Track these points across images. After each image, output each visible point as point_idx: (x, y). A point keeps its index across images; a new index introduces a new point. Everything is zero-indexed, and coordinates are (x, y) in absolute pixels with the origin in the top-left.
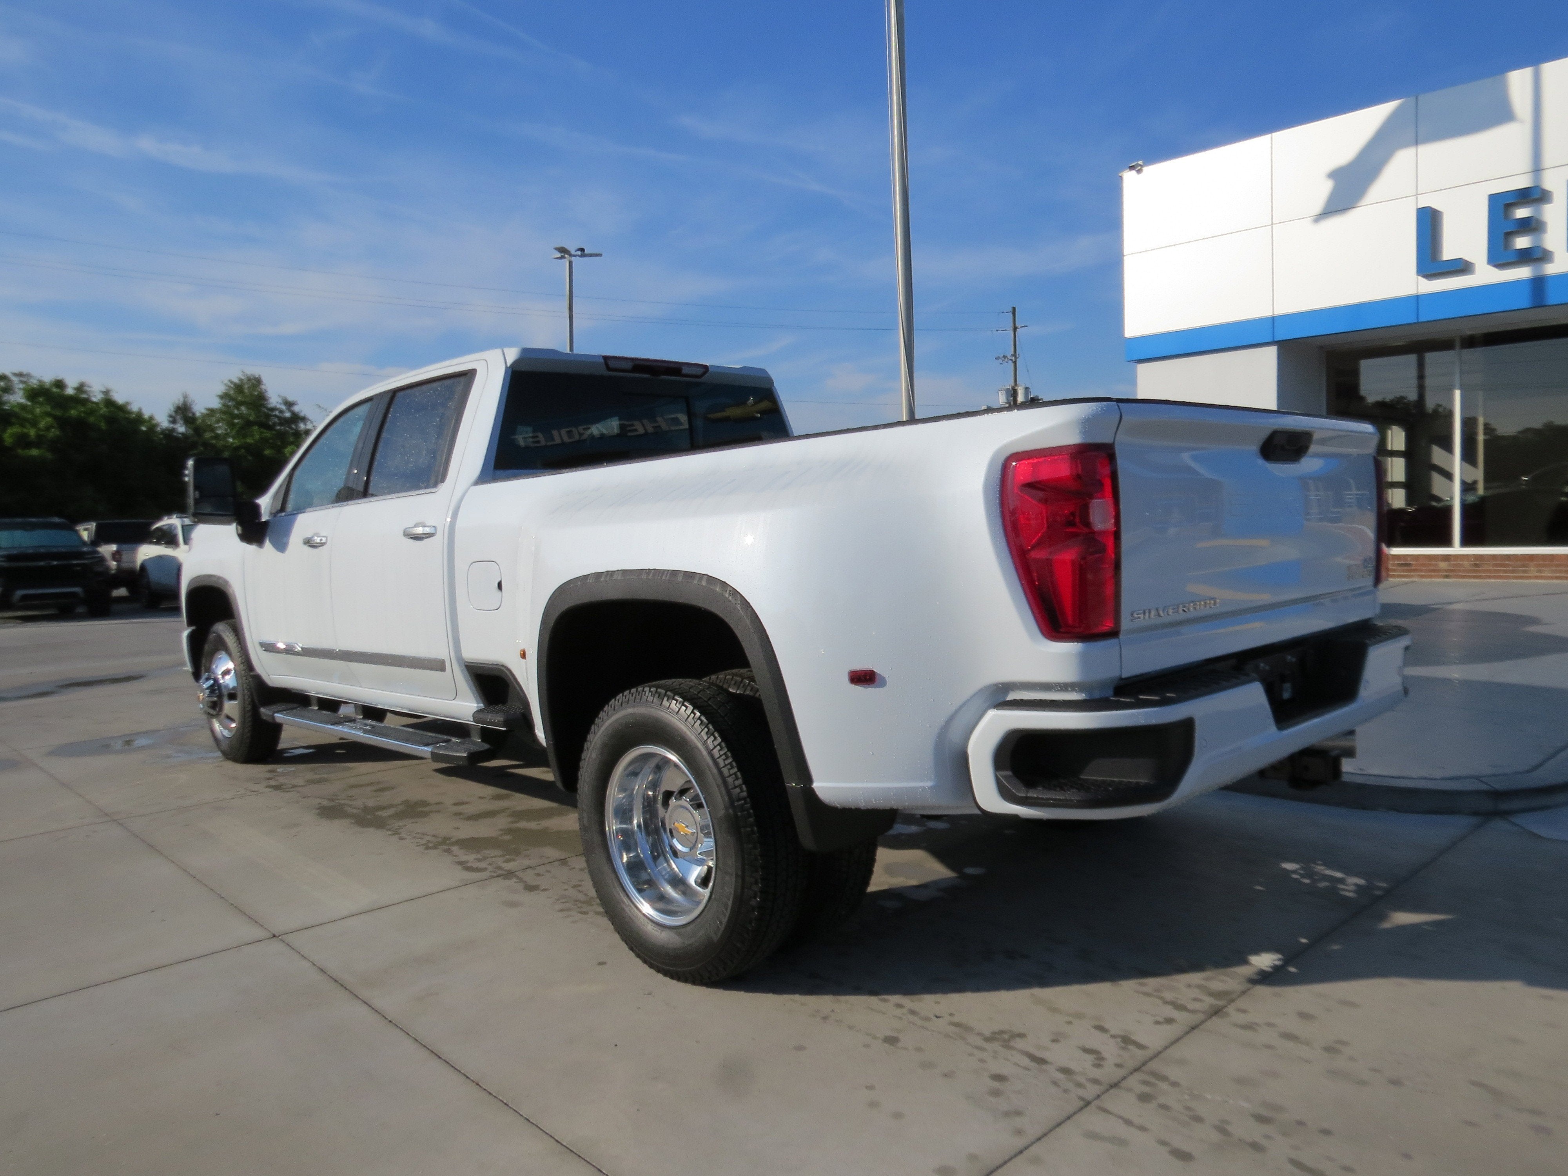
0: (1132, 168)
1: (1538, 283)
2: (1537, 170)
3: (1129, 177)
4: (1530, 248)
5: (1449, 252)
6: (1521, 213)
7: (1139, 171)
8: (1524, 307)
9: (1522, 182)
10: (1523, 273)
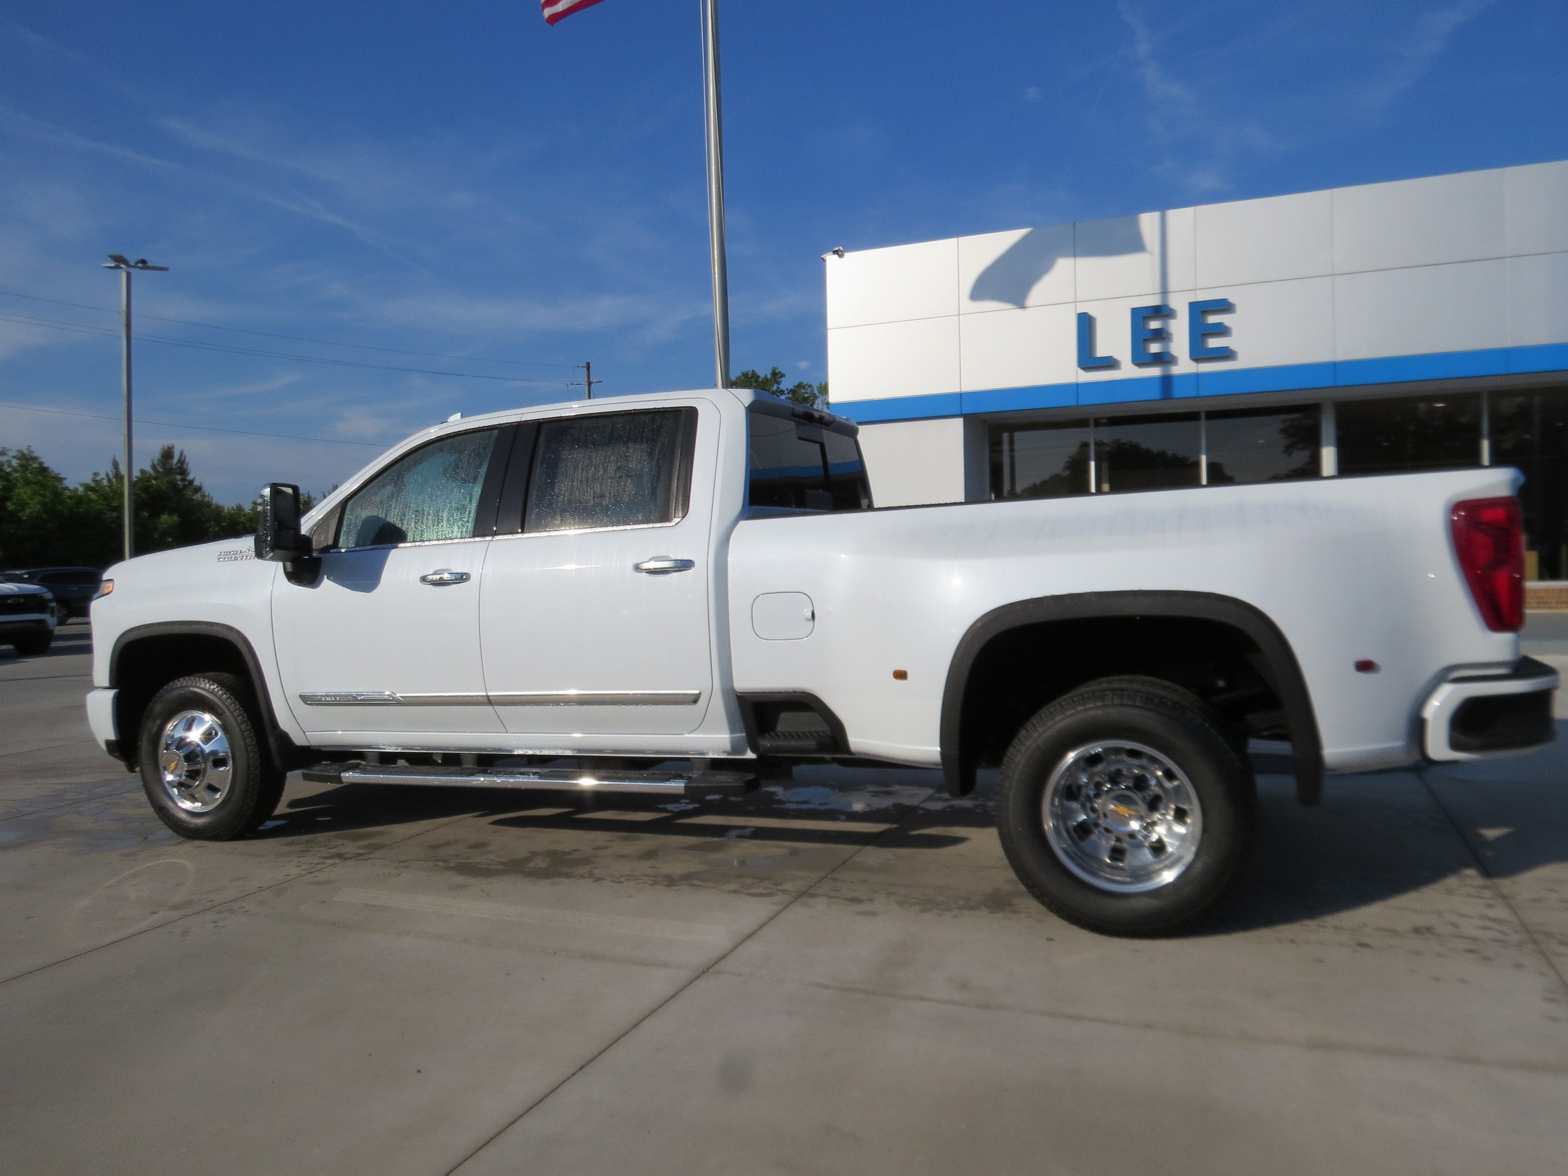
0: (835, 252)
1: (1167, 381)
2: (1164, 292)
3: (831, 260)
4: (1159, 353)
5: (1101, 351)
6: (1154, 325)
7: (841, 256)
8: (1155, 398)
9: (1154, 301)
10: (1155, 372)
